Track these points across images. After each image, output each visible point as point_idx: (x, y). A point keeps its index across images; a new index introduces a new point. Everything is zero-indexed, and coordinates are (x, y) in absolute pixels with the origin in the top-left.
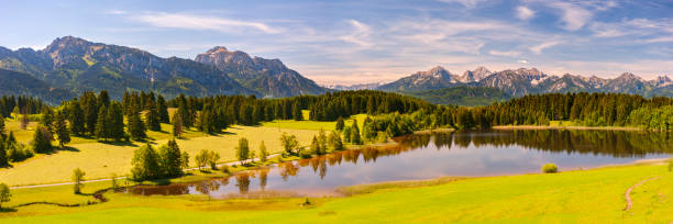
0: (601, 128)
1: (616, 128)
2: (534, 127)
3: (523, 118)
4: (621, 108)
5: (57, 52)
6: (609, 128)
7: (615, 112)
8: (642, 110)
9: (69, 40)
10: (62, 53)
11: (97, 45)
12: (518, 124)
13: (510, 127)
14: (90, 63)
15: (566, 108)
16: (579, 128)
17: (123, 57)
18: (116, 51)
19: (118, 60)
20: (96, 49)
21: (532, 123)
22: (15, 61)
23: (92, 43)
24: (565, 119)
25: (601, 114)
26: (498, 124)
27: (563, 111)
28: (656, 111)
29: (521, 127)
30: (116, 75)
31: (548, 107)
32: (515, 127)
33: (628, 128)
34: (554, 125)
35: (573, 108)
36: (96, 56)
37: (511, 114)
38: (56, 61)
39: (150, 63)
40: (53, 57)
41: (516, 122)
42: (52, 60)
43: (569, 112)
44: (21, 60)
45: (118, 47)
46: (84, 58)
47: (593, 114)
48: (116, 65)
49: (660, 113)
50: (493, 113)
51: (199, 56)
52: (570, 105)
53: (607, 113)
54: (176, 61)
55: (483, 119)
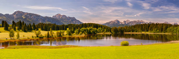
0: (158, 33)
1: (163, 33)
2: (137, 33)
3: (134, 30)
4: (164, 27)
5: (15, 15)
6: (160, 33)
7: (162, 29)
8: (171, 28)
9: (19, 12)
10: (17, 15)
11: (26, 13)
12: (132, 32)
13: (129, 33)
14: (24, 18)
15: (147, 28)
16: (151, 33)
17: (33, 16)
18: (31, 15)
19: (32, 17)
20: (26, 14)
21: (136, 32)
22: (4, 17)
23: (25, 13)
24: (147, 31)
25: (158, 29)
26: (126, 32)
27: (147, 29)
28: (175, 28)
29: (133, 33)
30: (31, 21)
31: (142, 28)
32: (131, 33)
33: (166, 34)
34: (143, 33)
35: (149, 28)
36: (26, 16)
37: (130, 29)
38: (15, 17)
39: (40, 18)
40: (14, 16)
41: (131, 32)
42: (14, 17)
43: (148, 29)
44: (5, 17)
45: (32, 14)
46: (23, 17)
47: (155, 29)
48: (31, 18)
49: (177, 29)
50: (124, 29)
51: (53, 16)
52: (149, 27)
53: (160, 29)
54: (47, 17)
55: (121, 30)
